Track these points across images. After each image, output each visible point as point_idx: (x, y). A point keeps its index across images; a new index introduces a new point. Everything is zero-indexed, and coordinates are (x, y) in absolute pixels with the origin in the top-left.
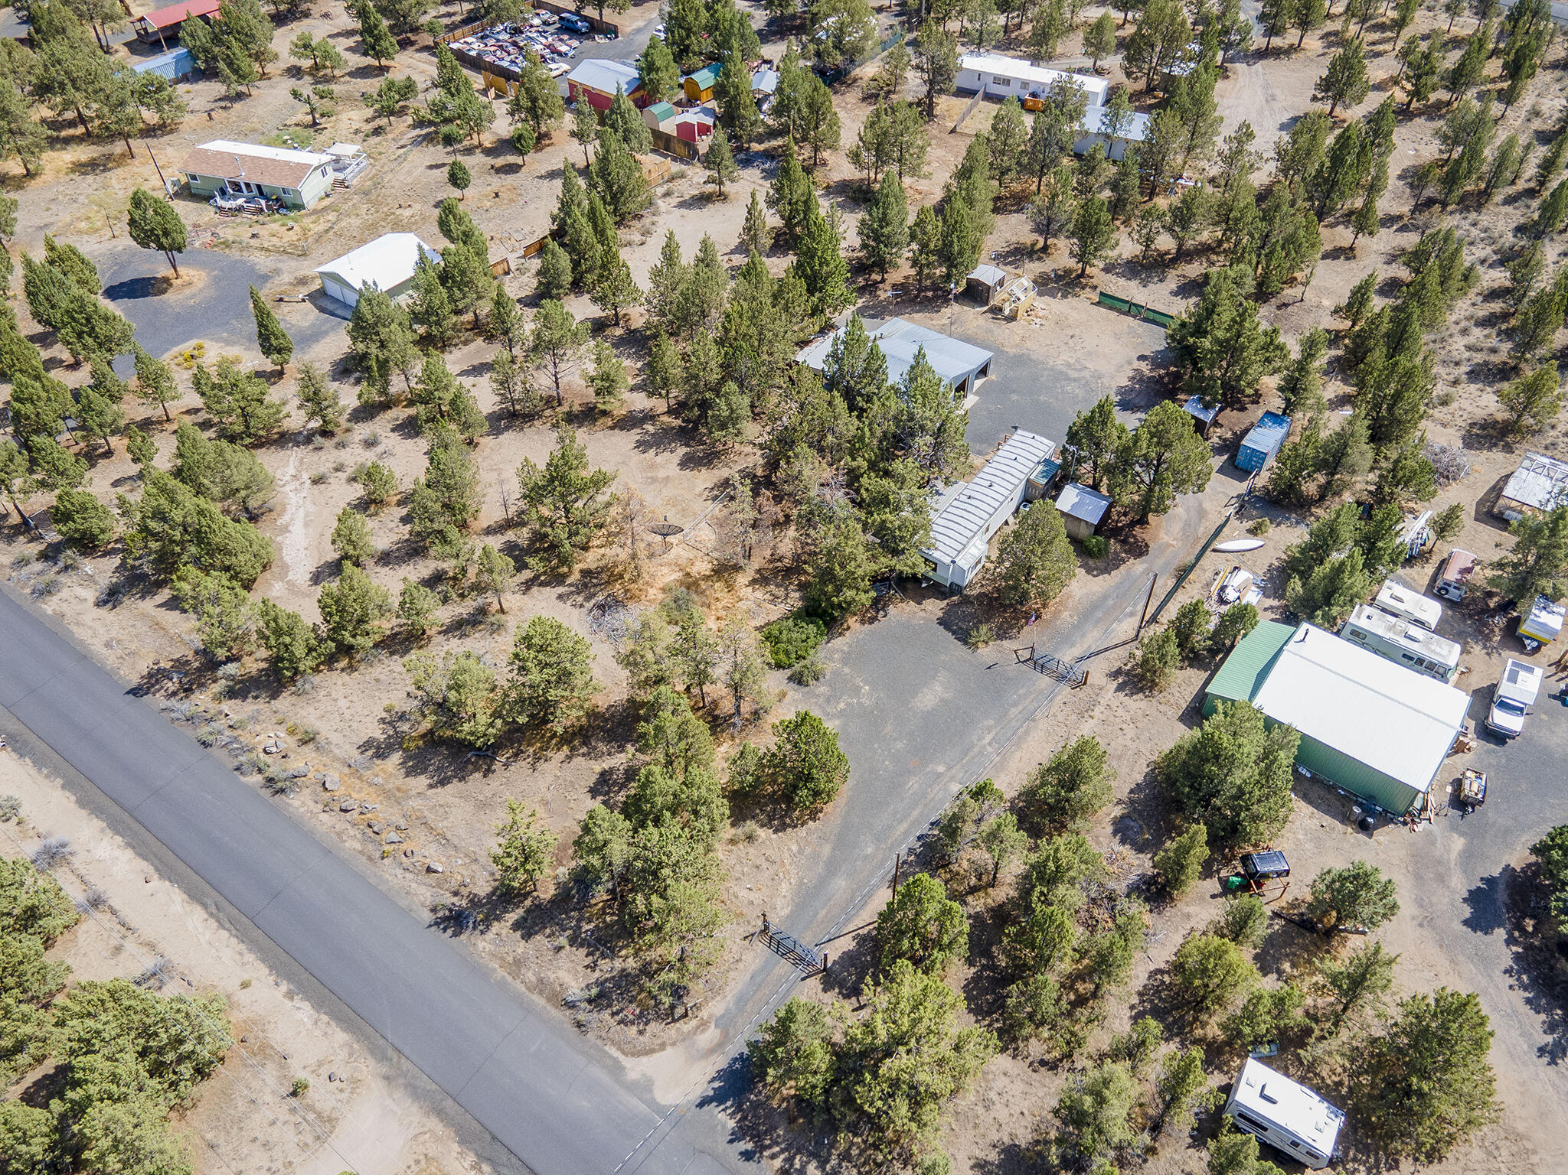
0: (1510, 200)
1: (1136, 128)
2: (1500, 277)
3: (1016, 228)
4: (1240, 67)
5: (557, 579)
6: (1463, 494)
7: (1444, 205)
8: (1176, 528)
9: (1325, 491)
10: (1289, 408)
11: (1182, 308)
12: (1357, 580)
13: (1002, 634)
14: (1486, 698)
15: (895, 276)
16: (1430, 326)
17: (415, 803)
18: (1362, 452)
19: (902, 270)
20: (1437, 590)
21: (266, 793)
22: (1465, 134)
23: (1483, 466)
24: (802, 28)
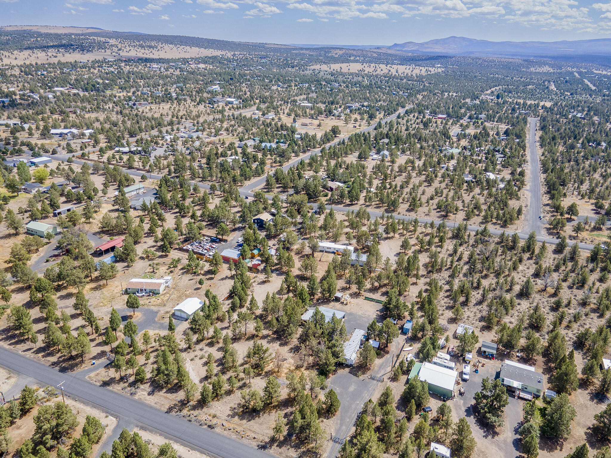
0: (446, 270)
1: (364, 258)
2: (447, 287)
3: (341, 283)
4: (382, 242)
5: (260, 375)
6: (450, 334)
7: (433, 272)
8: (394, 347)
9: (423, 336)
10: (412, 319)
11: (384, 299)
12: (432, 352)
13: (364, 373)
14: (461, 373)
15: (316, 297)
16: (436, 299)
17: (245, 426)
18: (428, 327)
19: (319, 295)
20: (448, 353)
21: (209, 429)
22: (434, 256)
23: (452, 327)
24: (275, 237)
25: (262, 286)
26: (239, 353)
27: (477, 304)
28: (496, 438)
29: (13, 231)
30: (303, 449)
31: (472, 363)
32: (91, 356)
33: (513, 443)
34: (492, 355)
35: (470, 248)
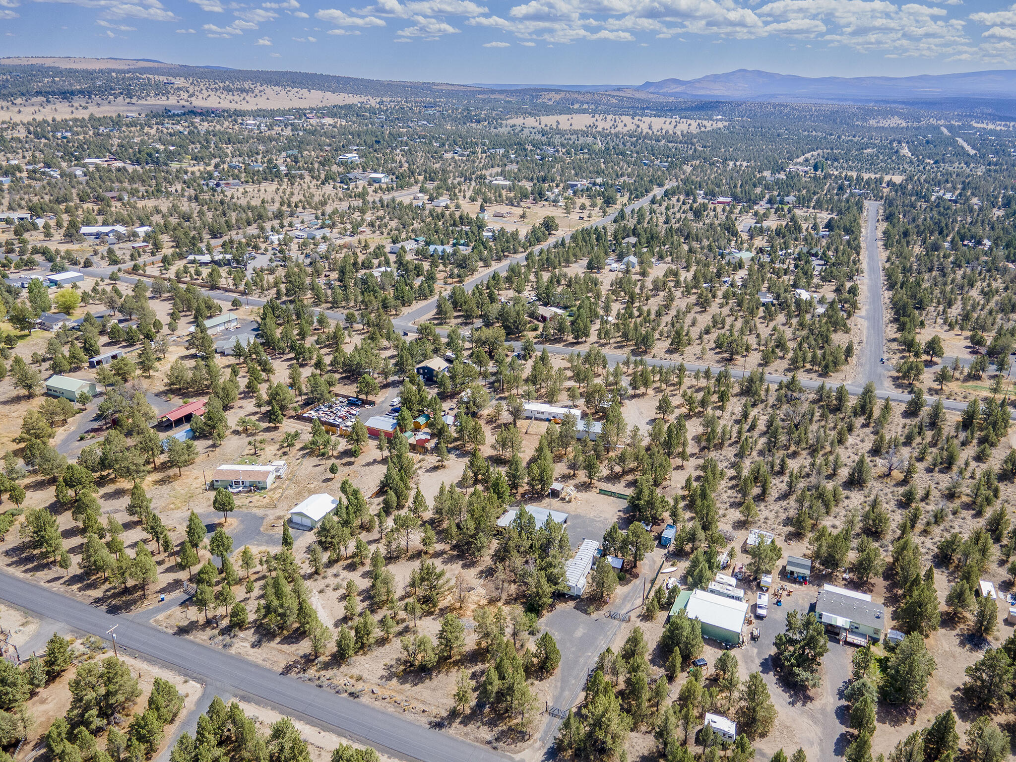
0: (730, 445)
1: (597, 427)
2: (732, 472)
3: (560, 469)
4: (626, 402)
5: (432, 613)
6: (737, 545)
7: (709, 449)
8: (647, 567)
9: (693, 549)
10: (675, 522)
11: (630, 492)
12: (708, 573)
13: (598, 609)
14: (755, 607)
15: (521, 490)
16: (714, 491)
17: (408, 693)
18: (701, 535)
19: (524, 488)
20: (734, 575)
21: (351, 699)
22: (710, 423)
23: (740, 536)
24: (452, 396)
25: (433, 474)
26: (397, 579)
27: (779, 499)
28: (809, 705)
29: (25, 392)
30: (502, 727)
31: (771, 591)
32: (158, 588)
33: (836, 713)
34: (804, 578)
35: (770, 410)
